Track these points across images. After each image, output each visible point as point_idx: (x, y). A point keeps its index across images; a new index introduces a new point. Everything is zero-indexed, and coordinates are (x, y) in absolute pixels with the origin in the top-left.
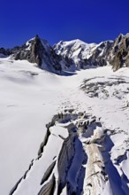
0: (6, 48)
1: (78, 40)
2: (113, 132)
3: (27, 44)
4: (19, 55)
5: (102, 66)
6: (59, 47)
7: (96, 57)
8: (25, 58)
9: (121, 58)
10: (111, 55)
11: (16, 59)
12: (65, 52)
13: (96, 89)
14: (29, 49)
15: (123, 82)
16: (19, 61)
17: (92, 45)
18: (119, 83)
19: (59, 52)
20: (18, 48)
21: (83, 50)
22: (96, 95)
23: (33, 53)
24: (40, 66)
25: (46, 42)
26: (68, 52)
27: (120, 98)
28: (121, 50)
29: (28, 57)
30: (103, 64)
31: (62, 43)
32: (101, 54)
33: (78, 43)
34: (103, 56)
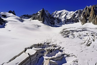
0: (29, 15)
1: (64, 10)
2: (68, 56)
3: (38, 12)
4: (34, 17)
5: (76, 22)
6: (55, 13)
7: (73, 18)
8: (37, 19)
9: (86, 18)
10: (82, 17)
11: (33, 20)
12: (58, 16)
13: (68, 34)
14: (39, 15)
15: (85, 30)
16: (34, 20)
17: (71, 12)
18: (83, 31)
19: (55, 16)
20: (34, 14)
21: (67, 15)
22: (68, 36)
23: (40, 17)
24: (43, 22)
25: (47, 11)
26: (59, 16)
27: (81, 38)
28: (86, 14)
29: (38, 19)
30: (77, 21)
31: (56, 12)
32: (76, 17)
33: (64, 11)
34: (77, 17)
